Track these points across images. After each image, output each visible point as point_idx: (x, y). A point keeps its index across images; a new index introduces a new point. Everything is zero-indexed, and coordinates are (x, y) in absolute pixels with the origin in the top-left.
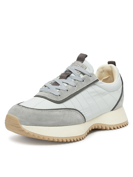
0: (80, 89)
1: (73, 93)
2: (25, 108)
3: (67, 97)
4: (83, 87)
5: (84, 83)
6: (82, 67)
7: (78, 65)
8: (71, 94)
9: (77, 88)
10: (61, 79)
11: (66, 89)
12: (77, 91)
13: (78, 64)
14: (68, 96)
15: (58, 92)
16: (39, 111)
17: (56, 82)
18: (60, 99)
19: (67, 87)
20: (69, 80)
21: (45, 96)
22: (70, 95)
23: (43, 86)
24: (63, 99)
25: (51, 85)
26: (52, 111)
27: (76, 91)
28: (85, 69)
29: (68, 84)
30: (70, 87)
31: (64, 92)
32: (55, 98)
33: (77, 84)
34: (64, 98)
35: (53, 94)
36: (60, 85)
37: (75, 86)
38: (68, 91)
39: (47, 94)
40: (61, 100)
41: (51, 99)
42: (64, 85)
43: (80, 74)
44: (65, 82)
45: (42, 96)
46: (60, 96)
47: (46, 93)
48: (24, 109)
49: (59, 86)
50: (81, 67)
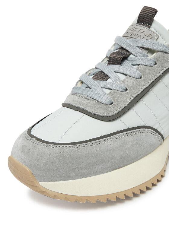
0: (150, 82)
1: (139, 93)
2: (43, 144)
3: (126, 104)
4: (156, 77)
5: (156, 68)
6: (151, 37)
7: (142, 35)
8: (135, 96)
9: (144, 80)
10: (111, 64)
11: (123, 86)
12: (146, 87)
13: (141, 31)
14: (129, 102)
15: (108, 95)
16: (71, 148)
17: (102, 72)
18: (113, 111)
19: (124, 83)
20: (126, 66)
21: (82, 107)
22: (132, 98)
23: (77, 83)
24: (119, 110)
25: (93, 78)
26: (98, 143)
27: (143, 89)
28: (156, 41)
29: (126, 75)
30: (130, 81)
31: (121, 94)
32: (103, 111)
33: (143, 72)
34: (121, 109)
35: (98, 101)
36: (109, 78)
37: (141, 78)
38: (126, 90)
39: (86, 102)
40: (116, 112)
41: (94, 112)
42: (118, 78)
43: (147, 54)
44: (120, 72)
45: (77, 106)
46: (112, 103)
47: (83, 99)
48: (40, 146)
49: (109, 80)
50: (147, 38)
